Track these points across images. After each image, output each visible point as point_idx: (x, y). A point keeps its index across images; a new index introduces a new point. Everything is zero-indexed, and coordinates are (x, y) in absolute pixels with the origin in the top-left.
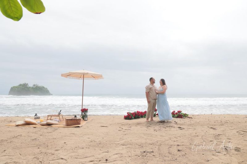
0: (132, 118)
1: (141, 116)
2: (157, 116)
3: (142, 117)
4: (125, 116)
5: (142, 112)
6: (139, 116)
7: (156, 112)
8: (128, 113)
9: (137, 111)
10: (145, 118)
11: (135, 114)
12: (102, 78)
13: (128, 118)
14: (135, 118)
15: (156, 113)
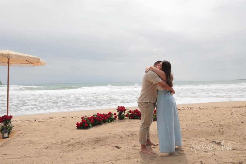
0: (90, 126)
1: (103, 121)
2: (126, 117)
3: (105, 122)
4: (77, 124)
5: (104, 115)
6: (100, 121)
7: (125, 112)
8: (82, 118)
9: (98, 114)
10: (108, 123)
11: (94, 118)
12: (41, 65)
13: (82, 127)
14: (94, 125)
15: (125, 114)
